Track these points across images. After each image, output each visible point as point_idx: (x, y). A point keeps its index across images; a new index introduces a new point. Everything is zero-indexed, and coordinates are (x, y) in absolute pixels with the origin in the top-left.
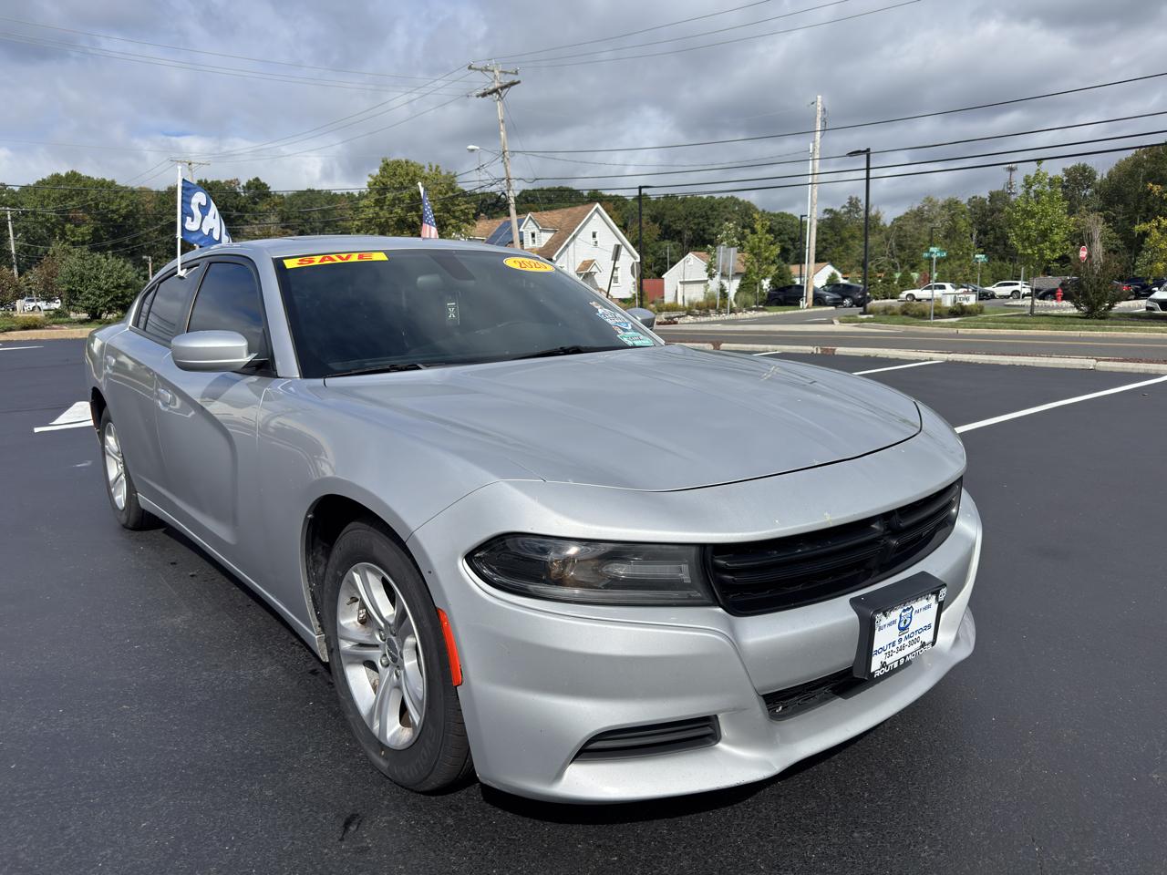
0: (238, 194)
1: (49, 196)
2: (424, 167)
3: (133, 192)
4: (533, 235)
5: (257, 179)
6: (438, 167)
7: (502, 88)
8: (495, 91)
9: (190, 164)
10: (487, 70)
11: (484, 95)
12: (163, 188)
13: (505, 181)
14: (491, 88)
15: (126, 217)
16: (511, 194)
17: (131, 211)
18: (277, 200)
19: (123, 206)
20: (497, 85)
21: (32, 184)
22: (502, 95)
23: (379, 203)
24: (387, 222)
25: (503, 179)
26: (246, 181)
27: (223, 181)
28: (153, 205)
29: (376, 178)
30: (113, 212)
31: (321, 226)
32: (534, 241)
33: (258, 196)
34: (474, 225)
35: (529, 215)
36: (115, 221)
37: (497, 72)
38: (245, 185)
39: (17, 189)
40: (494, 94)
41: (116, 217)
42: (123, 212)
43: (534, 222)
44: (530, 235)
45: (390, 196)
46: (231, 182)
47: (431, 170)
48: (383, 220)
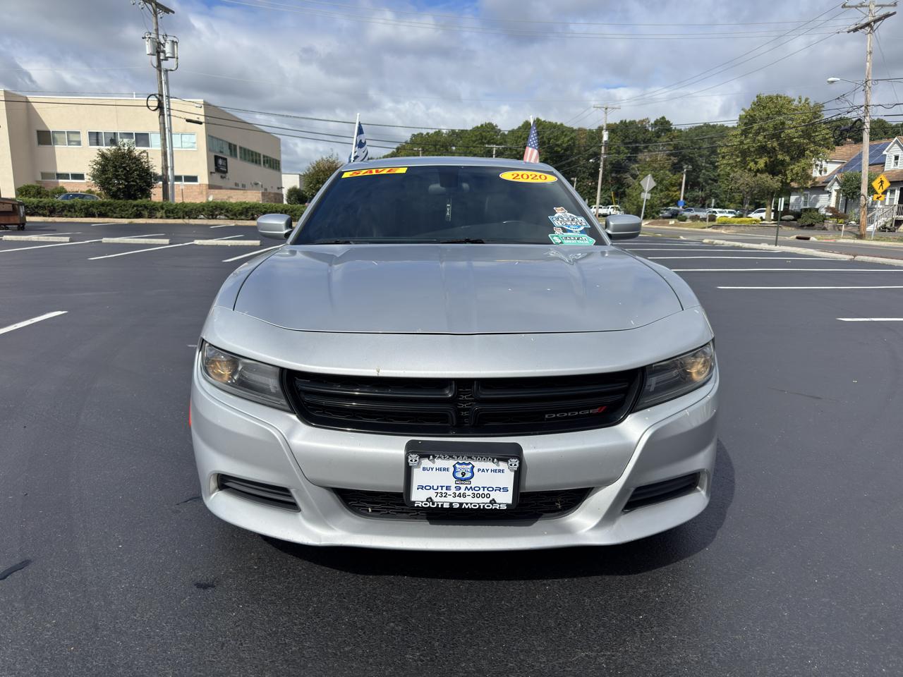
0: (647, 130)
1: (521, 136)
2: (794, 100)
3: (572, 130)
4: (897, 158)
5: (663, 118)
6: (806, 100)
7: (875, 21)
8: (868, 25)
9: (606, 109)
10: (862, 6)
11: (855, 30)
12: (594, 127)
13: (863, 108)
14: (864, 22)
15: (566, 150)
16: (867, 119)
17: (570, 145)
18: (676, 134)
19: (564, 141)
20: (870, 19)
21: (515, 128)
22: (875, 27)
23: (745, 133)
24: (748, 148)
25: (861, 106)
26: (655, 120)
27: (637, 121)
28: (585, 140)
29: (748, 112)
30: (558, 145)
31: (708, 153)
32: (897, 163)
33: (662, 131)
34: (833, 149)
35: (896, 138)
36: (559, 152)
37: (872, 7)
38: (653, 122)
39: (506, 133)
40: (867, 28)
41: (560, 149)
42: (565, 145)
43: (900, 145)
44: (893, 158)
45: (756, 126)
46: (643, 121)
47: (800, 102)
48: (746, 147)
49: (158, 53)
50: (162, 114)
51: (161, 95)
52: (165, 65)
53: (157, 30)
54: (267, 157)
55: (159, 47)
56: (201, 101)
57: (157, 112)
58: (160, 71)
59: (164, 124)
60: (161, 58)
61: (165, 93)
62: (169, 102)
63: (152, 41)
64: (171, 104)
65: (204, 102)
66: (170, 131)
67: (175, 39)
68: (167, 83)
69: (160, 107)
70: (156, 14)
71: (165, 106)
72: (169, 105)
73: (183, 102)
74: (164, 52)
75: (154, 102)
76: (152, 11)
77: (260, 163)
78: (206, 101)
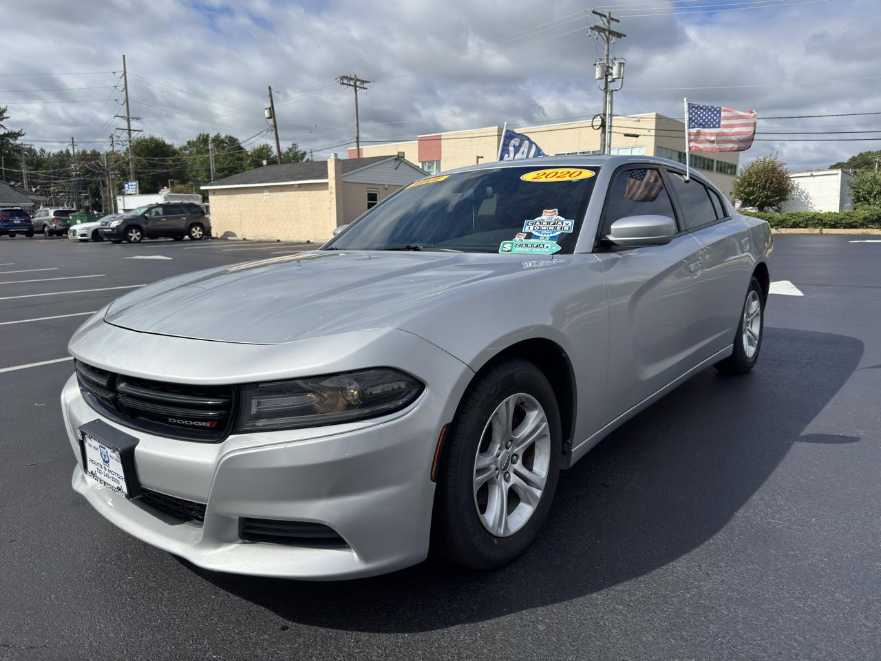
49: (607, 76)
50: (604, 132)
51: (605, 115)
52: (611, 86)
53: (608, 55)
54: (721, 162)
55: (608, 71)
56: (653, 115)
57: (600, 131)
58: (606, 92)
59: (605, 140)
60: (609, 80)
61: (608, 112)
62: (611, 120)
63: (602, 67)
64: (613, 122)
65: (657, 115)
66: (610, 146)
67: (622, 61)
68: (611, 102)
69: (603, 125)
70: (608, 40)
71: (608, 124)
72: (611, 122)
73: (627, 119)
74: (611, 74)
75: (598, 122)
76: (605, 39)
77: (712, 170)
78: (660, 113)
